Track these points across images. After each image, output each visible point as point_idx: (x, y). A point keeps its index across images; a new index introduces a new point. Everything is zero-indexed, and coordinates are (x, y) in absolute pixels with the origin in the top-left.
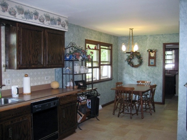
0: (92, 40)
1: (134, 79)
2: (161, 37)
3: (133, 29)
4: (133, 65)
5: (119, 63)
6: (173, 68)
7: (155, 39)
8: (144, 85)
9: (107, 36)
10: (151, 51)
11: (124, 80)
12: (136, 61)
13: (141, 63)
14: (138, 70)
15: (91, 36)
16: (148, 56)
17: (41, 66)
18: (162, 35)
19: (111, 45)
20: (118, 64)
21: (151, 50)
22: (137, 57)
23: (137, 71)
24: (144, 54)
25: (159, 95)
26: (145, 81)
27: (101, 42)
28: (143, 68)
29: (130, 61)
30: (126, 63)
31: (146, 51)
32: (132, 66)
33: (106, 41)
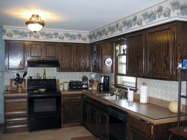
17: (143, 75)
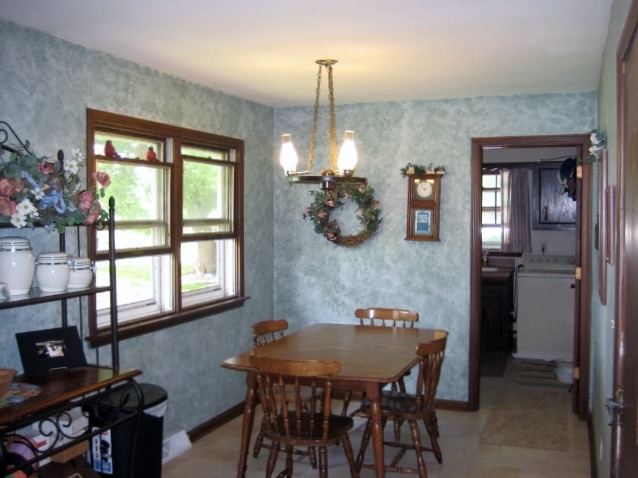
0: (130, 115)
1: (342, 297)
2: (464, 109)
3: (334, 62)
4: (337, 234)
5: (275, 228)
6: (503, 244)
7: (436, 118)
8: (390, 329)
9: (216, 103)
10: (420, 173)
11: (300, 301)
12: (350, 219)
13: (373, 224)
14: (360, 259)
15: (122, 95)
16: (405, 195)
18: (467, 100)
19: (238, 145)
20: (272, 231)
21: (417, 169)
22: (358, 201)
23: (356, 260)
24: (389, 186)
25: (452, 368)
26: (391, 310)
27: (184, 125)
28: (383, 248)
29: (327, 217)
30: (309, 226)
31: (397, 173)
32: (334, 241)
33: (212, 126)
